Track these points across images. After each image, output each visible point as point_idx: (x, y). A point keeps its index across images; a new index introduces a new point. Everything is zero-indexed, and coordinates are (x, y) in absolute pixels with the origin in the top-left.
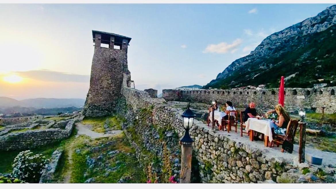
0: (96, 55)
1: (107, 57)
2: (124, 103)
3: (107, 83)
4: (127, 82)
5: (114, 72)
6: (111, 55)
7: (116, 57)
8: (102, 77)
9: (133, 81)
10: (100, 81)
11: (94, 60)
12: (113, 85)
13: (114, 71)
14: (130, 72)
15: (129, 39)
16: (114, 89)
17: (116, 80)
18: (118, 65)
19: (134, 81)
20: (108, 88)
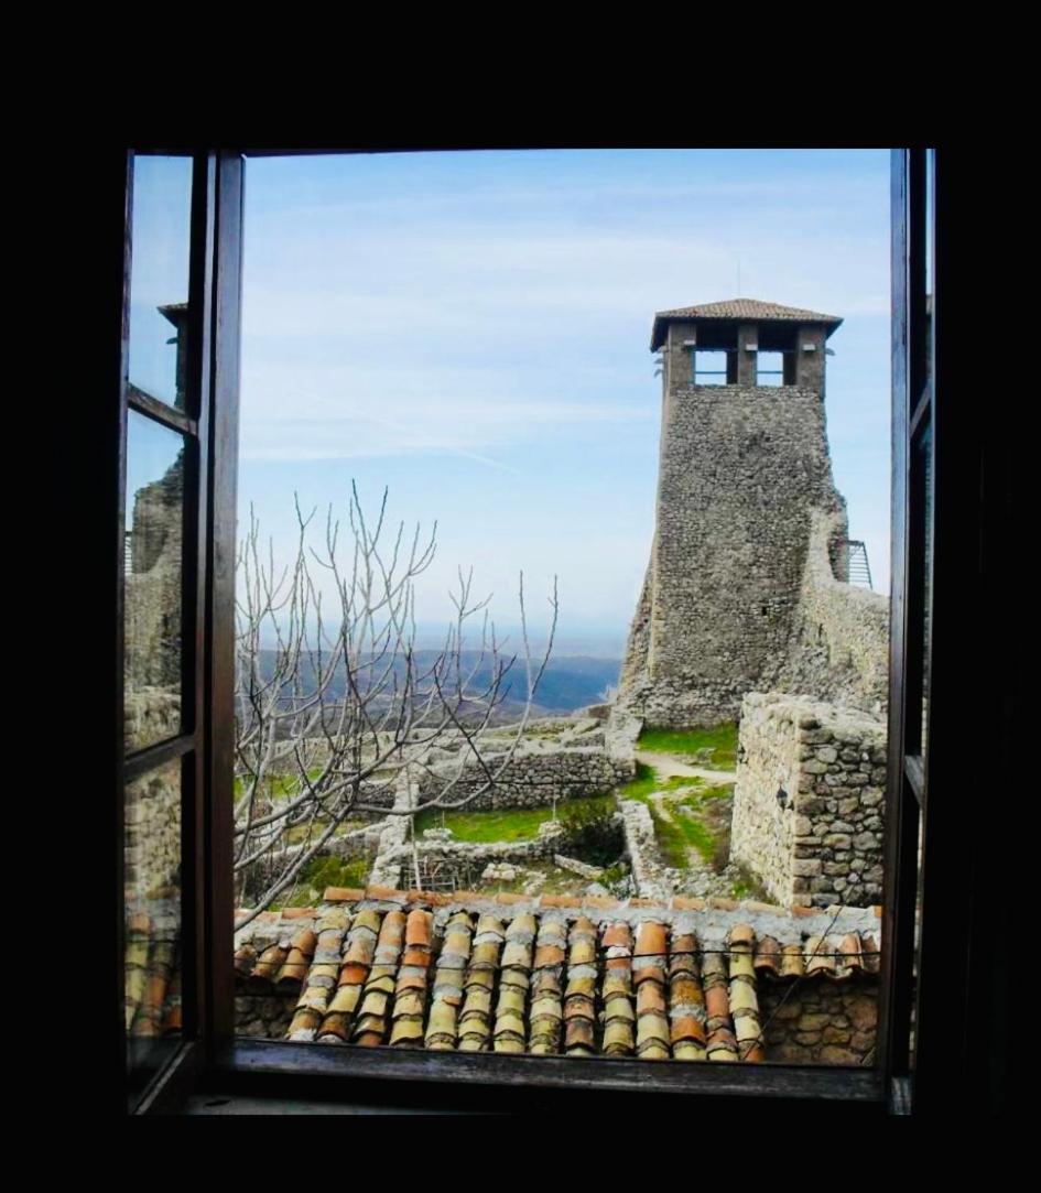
0: (676, 427)
1: (726, 430)
2: (823, 659)
3: (731, 562)
4: (830, 552)
5: (766, 503)
6: (746, 418)
7: (768, 427)
8: (709, 534)
9: (863, 544)
10: (702, 554)
11: (668, 454)
12: (763, 572)
13: (765, 498)
14: (842, 500)
15: (828, 326)
16: (767, 591)
17: (773, 544)
18: (781, 467)
19: (866, 544)
20: (739, 589)
